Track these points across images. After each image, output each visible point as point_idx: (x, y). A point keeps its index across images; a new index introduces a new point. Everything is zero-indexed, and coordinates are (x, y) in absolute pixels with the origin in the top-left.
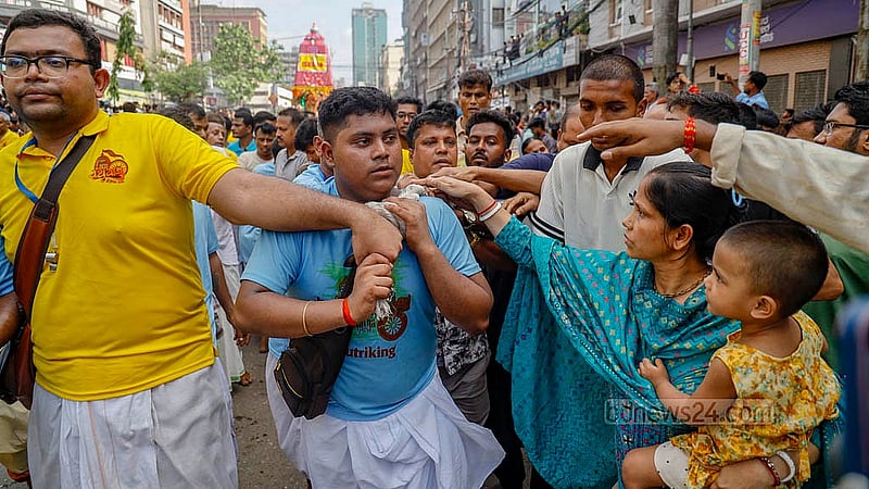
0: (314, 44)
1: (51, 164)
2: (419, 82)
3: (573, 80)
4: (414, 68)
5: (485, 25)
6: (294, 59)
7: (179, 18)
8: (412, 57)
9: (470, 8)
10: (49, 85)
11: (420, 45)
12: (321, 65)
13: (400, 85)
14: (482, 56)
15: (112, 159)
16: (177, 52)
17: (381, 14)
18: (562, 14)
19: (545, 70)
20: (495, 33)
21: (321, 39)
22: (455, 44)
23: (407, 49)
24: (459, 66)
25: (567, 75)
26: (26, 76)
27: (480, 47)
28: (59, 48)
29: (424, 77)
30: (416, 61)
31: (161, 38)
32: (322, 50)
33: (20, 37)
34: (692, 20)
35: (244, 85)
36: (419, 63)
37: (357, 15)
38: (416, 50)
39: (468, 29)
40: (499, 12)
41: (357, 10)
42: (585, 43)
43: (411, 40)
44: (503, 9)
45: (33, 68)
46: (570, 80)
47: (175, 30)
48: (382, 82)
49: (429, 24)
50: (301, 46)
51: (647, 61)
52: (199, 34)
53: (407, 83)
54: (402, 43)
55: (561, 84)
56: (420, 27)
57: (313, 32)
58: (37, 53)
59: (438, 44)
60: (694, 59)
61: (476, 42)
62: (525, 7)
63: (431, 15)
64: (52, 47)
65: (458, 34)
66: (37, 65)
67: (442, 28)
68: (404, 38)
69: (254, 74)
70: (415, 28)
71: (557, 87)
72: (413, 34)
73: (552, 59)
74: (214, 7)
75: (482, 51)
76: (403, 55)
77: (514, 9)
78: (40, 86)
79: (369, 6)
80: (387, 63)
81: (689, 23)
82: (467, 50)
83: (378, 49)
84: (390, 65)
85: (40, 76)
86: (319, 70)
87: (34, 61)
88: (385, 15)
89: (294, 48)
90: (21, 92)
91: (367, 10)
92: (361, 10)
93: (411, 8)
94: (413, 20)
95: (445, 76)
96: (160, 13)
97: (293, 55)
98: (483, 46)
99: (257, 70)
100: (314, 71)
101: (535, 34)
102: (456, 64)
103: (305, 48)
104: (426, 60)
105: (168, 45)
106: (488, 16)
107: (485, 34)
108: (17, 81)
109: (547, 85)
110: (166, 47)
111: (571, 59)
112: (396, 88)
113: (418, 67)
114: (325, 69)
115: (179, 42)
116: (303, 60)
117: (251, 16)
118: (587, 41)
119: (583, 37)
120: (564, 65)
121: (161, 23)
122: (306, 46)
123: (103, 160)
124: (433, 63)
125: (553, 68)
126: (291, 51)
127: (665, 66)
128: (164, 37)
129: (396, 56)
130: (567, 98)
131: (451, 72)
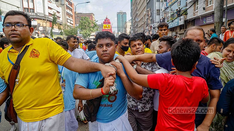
0: (107, 22)
1: (17, 54)
2: (136, 31)
3: (182, 29)
4: (134, 27)
5: (154, 14)
6: (102, 26)
7: (72, 16)
8: (133, 25)
9: (150, 10)
10: (18, 32)
11: (136, 21)
12: (109, 27)
13: (130, 32)
14: (154, 23)
15: (35, 51)
16: (71, 25)
17: (125, 13)
18: (179, 9)
19: (173, 26)
20: (157, 17)
21: (109, 20)
22: (146, 20)
23: (132, 22)
24: (147, 26)
25: (180, 28)
26: (11, 29)
27: (153, 21)
28: (20, 21)
29: (137, 30)
30: (134, 25)
31: (67, 22)
32: (109, 23)
33: (10, 18)
34: (227, 7)
35: (88, 33)
36: (135, 26)
37: (118, 14)
38: (134, 23)
39: (150, 16)
40: (159, 11)
41: (118, 13)
42: (186, 18)
43: (133, 20)
44: (160, 10)
45: (13, 27)
46: (181, 29)
47: (71, 19)
48: (125, 32)
49: (138, 15)
50: (104, 22)
51: (207, 22)
52: (77, 21)
53: (132, 32)
54: (131, 21)
55: (178, 30)
56: (136, 16)
57: (107, 18)
58: (14, 23)
59: (141, 21)
60: (227, 20)
61: (152, 20)
62: (166, 9)
63: (139, 13)
64: (18, 21)
65: (147, 17)
66: (14, 26)
67: (142, 16)
68: (131, 20)
69: (91, 30)
70: (134, 17)
71: (177, 31)
72: (134, 18)
73: (175, 23)
74: (81, 13)
75: (154, 22)
76: (131, 24)
77: (163, 9)
78: (15, 32)
79: (121, 12)
80: (127, 26)
81: (226, 8)
82: (149, 22)
83: (124, 22)
84: (127, 27)
85: (16, 29)
86: (109, 28)
87: (13, 25)
88: (126, 14)
89: (102, 23)
90: (10, 34)
91: (121, 13)
92: (120, 13)
93: (133, 11)
94: (134, 14)
95: (143, 29)
96: (67, 15)
97: (101, 25)
98: (154, 21)
99: (91, 29)
100: (107, 29)
101: (170, 16)
102: (146, 26)
103: (104, 23)
104: (137, 25)
105: (69, 23)
106: (155, 12)
107: (154, 17)
108: (9, 31)
109: (173, 31)
110: (68, 24)
111: (181, 23)
112: (129, 33)
113: (135, 27)
114: (110, 28)
115: (72, 22)
116: (104, 26)
117: (91, 15)
118: (187, 17)
119: (185, 16)
120: (179, 25)
121: (67, 18)
122: (105, 22)
123: (33, 52)
124: (139, 26)
125: (176, 26)
126: (101, 24)
127: (219, 22)
128: (68, 21)
129: (129, 24)
130: (180, 34)
131: (145, 28)
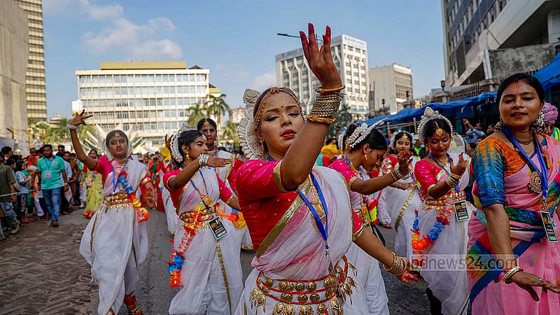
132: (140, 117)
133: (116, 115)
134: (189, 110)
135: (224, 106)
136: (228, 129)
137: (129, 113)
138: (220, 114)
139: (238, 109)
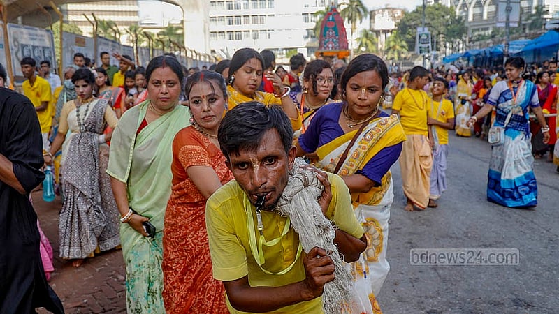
132: (255, 22)
133: (226, 20)
134: (315, 15)
135: (361, 10)
136: (364, 40)
137: (242, 18)
138: (356, 20)
139: (383, 10)
